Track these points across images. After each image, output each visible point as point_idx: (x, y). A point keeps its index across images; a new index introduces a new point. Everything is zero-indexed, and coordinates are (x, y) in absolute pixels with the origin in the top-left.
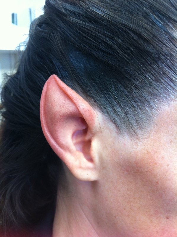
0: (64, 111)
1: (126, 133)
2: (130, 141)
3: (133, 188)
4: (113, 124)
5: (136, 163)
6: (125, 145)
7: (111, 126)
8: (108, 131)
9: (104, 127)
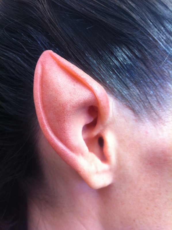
0: (77, 99)
1: (146, 119)
2: (153, 127)
3: (158, 182)
4: (130, 111)
5: (163, 152)
6: (147, 133)
7: (127, 113)
8: (123, 120)
9: (118, 115)
